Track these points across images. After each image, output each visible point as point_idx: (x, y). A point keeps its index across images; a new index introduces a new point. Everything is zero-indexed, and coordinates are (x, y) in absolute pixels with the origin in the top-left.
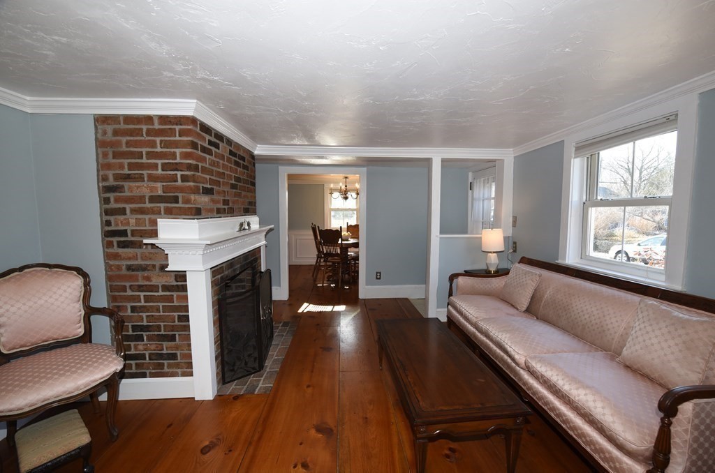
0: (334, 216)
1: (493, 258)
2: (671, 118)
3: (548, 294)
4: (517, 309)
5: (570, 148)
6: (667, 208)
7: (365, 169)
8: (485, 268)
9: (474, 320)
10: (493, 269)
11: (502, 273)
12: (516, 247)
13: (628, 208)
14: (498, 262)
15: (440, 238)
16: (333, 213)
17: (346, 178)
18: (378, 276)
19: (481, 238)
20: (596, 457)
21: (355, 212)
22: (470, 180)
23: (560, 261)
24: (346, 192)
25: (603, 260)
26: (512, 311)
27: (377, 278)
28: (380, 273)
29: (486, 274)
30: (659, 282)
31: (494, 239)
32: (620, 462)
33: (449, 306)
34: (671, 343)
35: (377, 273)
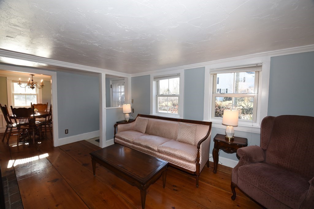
0: (17, 99)
1: (128, 116)
2: (179, 74)
3: (151, 126)
4: (142, 133)
5: (152, 78)
6: (177, 98)
7: (56, 72)
8: (125, 120)
9: (131, 141)
10: (128, 120)
11: (131, 121)
12: (134, 111)
13: (168, 97)
14: (129, 117)
15: (106, 109)
16: (15, 97)
17: (32, 75)
18: (67, 132)
19: (122, 108)
20: (184, 168)
21: (36, 96)
22: (111, 84)
23: (151, 114)
24: (32, 84)
25: (162, 113)
26: (142, 134)
27: (66, 133)
28: (68, 130)
29: (125, 122)
30: (178, 117)
31: (127, 108)
32: (190, 165)
33: (115, 138)
34: (188, 132)
35: (66, 130)
